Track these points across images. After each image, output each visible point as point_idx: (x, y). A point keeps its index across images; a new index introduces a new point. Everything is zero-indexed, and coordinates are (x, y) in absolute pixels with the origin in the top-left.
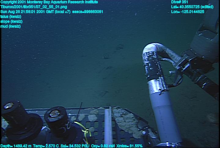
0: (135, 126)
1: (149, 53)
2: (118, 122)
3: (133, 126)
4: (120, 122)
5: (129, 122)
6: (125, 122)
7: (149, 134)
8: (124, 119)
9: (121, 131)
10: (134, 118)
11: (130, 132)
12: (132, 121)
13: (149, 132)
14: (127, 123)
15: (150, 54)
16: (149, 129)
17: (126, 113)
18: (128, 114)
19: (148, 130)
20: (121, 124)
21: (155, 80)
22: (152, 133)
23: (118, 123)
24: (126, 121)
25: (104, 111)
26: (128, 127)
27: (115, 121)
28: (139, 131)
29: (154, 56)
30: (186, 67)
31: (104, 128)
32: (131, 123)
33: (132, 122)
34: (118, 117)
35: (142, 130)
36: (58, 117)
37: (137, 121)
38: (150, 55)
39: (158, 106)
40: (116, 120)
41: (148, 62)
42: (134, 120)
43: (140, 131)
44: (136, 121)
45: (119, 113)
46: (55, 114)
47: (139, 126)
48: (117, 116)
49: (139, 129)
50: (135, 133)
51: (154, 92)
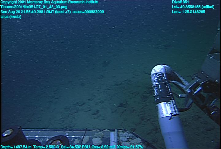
1: (158, 74)
8: (130, 144)
10: (142, 143)
17: (133, 136)
18: (135, 138)
21: (165, 102)
25: (110, 134)
29: (164, 78)
30: (198, 90)
38: (160, 77)
39: (168, 132)
41: (158, 83)
45: (125, 136)
48: (123, 140)
51: (165, 116)
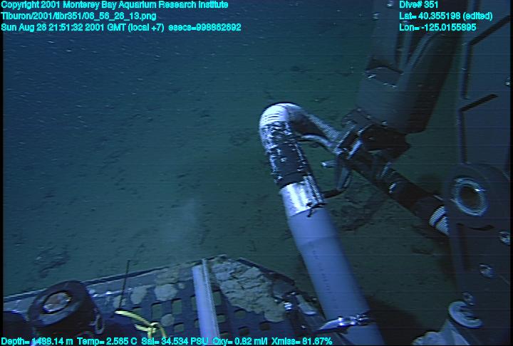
0: (266, 295)
1: (273, 125)
2: (228, 293)
3: (261, 294)
4: (233, 292)
5: (253, 287)
6: (243, 288)
7: (299, 308)
8: (238, 282)
9: (236, 311)
10: (262, 277)
11: (258, 311)
12: (259, 284)
13: (298, 304)
14: (248, 290)
15: (277, 128)
16: (297, 296)
17: (242, 267)
18: (247, 269)
19: (296, 299)
20: (234, 295)
21: (295, 184)
22: (306, 303)
23: (228, 295)
24: (245, 287)
25: (191, 272)
26: (251, 299)
27: (219, 290)
28: (278, 303)
29: (286, 132)
30: (355, 147)
31: (196, 311)
32: (256, 289)
33: (259, 286)
34: (225, 281)
35: (283, 300)
36: (66, 309)
37: (271, 283)
38: (277, 130)
39: (310, 243)
40: (221, 288)
41: (275, 146)
42: (263, 281)
43: (280, 305)
44: (267, 283)
45: (226, 270)
46: (58, 302)
47: (275, 292)
48: (222, 278)
49: (276, 300)
50: (268, 311)
51: (297, 212)
